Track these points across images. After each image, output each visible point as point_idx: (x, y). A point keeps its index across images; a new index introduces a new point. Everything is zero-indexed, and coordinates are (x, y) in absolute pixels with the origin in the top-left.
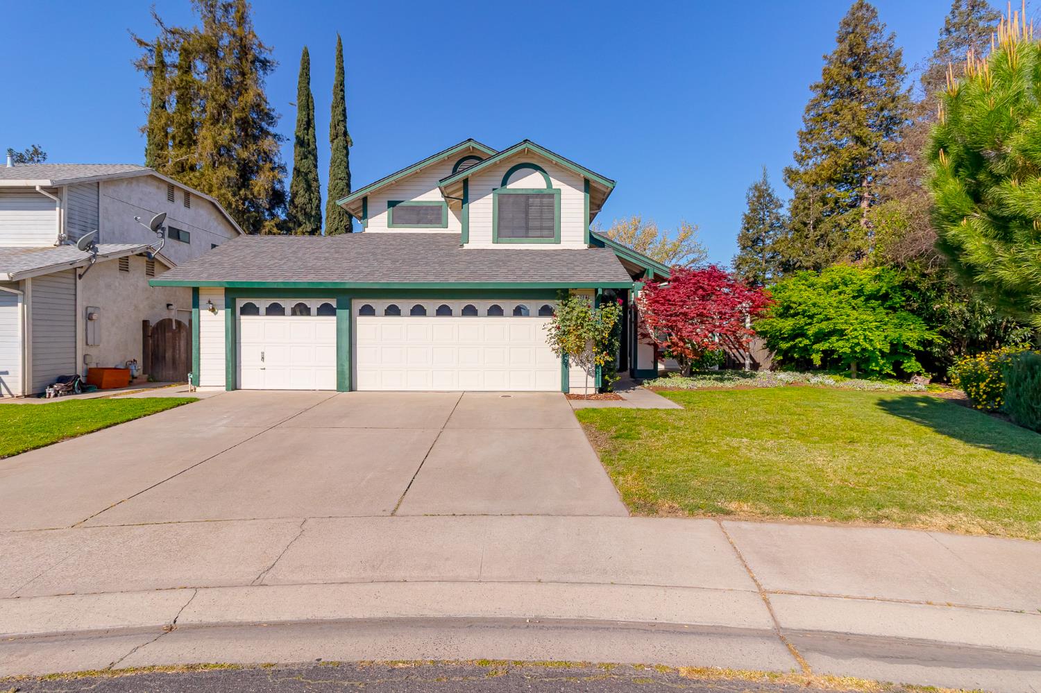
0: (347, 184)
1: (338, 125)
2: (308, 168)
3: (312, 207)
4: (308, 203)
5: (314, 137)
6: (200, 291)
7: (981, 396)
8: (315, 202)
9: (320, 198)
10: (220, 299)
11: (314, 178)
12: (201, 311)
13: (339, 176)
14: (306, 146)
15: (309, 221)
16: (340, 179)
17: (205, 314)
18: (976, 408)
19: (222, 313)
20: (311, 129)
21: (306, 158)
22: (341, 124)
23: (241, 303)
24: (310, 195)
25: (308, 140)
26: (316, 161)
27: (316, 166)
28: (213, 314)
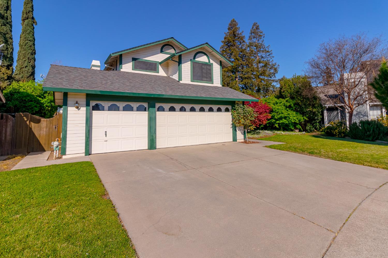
0: (33, 43)
1: (29, 13)
2: (6, 31)
3: (8, 52)
4: (5, 50)
5: (11, 15)
6: (68, 95)
7: (337, 133)
8: (10, 51)
9: (13, 48)
10: (83, 100)
11: (10, 37)
12: (68, 108)
13: (29, 39)
14: (5, 19)
15: (6, 60)
16: (29, 40)
17: (71, 110)
18: (336, 137)
19: (83, 110)
20: (9, 11)
21: (5, 25)
22: (31, 13)
23: (93, 103)
24: (7, 46)
25: (7, 16)
26: (12, 28)
27: (11, 31)
28: (77, 110)
